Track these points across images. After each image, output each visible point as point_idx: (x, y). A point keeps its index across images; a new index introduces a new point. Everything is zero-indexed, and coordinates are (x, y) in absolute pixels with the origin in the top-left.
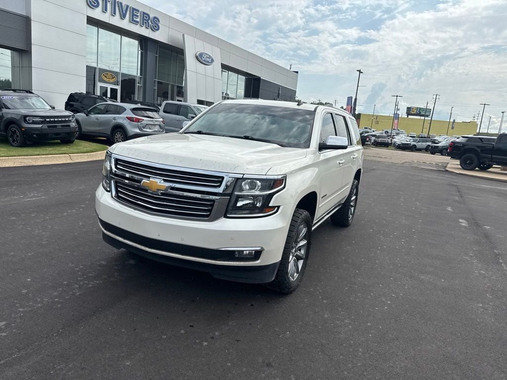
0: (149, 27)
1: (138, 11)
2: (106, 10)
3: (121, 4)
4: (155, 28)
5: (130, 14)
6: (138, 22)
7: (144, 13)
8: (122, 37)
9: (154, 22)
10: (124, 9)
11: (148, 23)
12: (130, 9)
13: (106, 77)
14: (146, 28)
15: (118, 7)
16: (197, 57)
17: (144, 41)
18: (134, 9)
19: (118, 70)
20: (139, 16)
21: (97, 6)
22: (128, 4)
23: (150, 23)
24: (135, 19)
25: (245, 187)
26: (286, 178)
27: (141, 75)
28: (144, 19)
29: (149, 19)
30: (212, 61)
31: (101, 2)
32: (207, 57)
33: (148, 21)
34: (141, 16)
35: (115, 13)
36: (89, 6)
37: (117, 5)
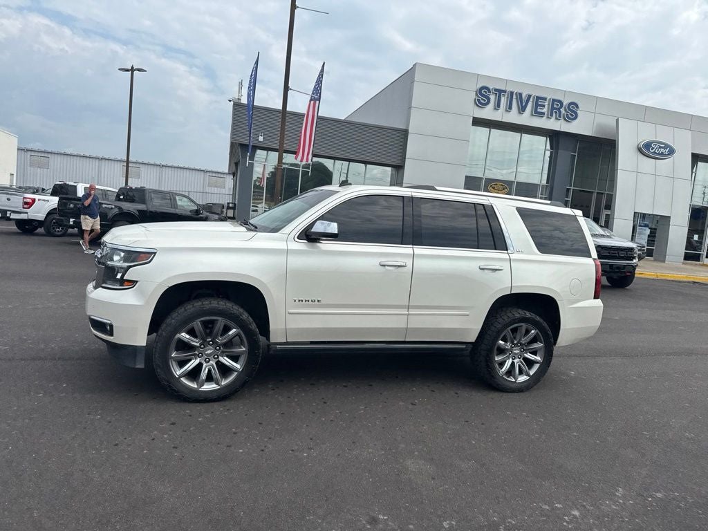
0: (560, 116)
1: (545, 99)
2: (499, 106)
3: (520, 95)
4: (571, 117)
5: (532, 104)
6: (543, 114)
7: (554, 101)
8: (523, 135)
9: (570, 110)
10: (525, 99)
11: (560, 112)
12: (533, 99)
13: (494, 188)
14: (556, 119)
15: (517, 99)
16: (640, 150)
17: (555, 137)
18: (538, 98)
19: (512, 179)
20: (546, 106)
21: (488, 103)
22: (530, 93)
23: (563, 112)
24: (539, 110)
25: (116, 258)
26: (155, 253)
27: (547, 182)
28: (553, 108)
29: (561, 107)
30: (672, 151)
31: (492, 97)
32: (660, 147)
33: (559, 109)
34: (549, 105)
35: (510, 108)
36: (477, 105)
37: (514, 97)
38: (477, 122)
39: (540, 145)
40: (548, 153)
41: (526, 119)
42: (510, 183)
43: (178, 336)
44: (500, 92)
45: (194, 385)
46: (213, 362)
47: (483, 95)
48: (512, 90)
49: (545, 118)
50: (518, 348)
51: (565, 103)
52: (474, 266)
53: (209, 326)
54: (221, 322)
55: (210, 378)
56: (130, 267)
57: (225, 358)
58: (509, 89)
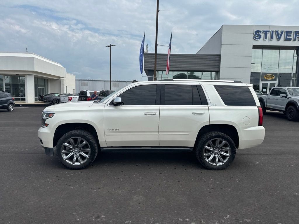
1: (291, 32)
2: (266, 38)
3: (277, 32)
5: (284, 36)
6: (291, 39)
7: (296, 32)
8: (281, 50)
10: (280, 34)
12: (285, 33)
13: (267, 77)
14: (298, 41)
15: (276, 34)
17: (298, 50)
18: (287, 32)
19: (276, 72)
20: (292, 35)
21: (260, 38)
22: (283, 30)
24: (288, 38)
26: (54, 113)
27: (296, 72)
28: (296, 35)
31: (262, 35)
34: (294, 34)
35: (272, 38)
36: (254, 39)
37: (274, 33)
38: (255, 47)
39: (291, 54)
40: (296, 58)
41: (282, 42)
42: (275, 74)
43: (64, 144)
44: (266, 32)
45: (71, 163)
46: (78, 154)
47: (257, 35)
48: (272, 30)
49: (292, 41)
50: (217, 150)
52: (190, 113)
53: (76, 140)
54: (79, 139)
55: (77, 160)
56: (47, 119)
57: (83, 153)
58: (271, 30)
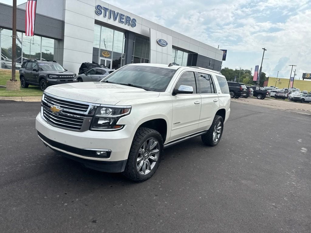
0: (130, 24)
1: (124, 15)
2: (106, 16)
3: (114, 12)
4: (134, 25)
5: (119, 18)
6: (123, 22)
7: (127, 17)
8: (115, 31)
9: (133, 22)
10: (116, 14)
11: (130, 22)
12: (119, 15)
13: (104, 54)
14: (128, 25)
15: (113, 14)
16: (157, 42)
17: (127, 33)
18: (121, 15)
19: (111, 50)
20: (124, 19)
21: (101, 14)
22: (118, 12)
23: (131, 23)
24: (122, 20)
25: (102, 112)
26: (131, 108)
27: (125, 53)
28: (127, 20)
29: (130, 20)
30: (167, 44)
31: (103, 11)
32: (164, 42)
33: (129, 21)
34: (125, 18)
35: (110, 17)
37: (112, 12)
38: (97, 22)
40: (124, 40)
41: (116, 24)
42: (110, 52)
44: (106, 9)
45: (143, 173)
46: (147, 160)
47: (99, 10)
48: (111, 9)
51: (132, 18)
52: (213, 100)
55: (147, 167)
56: (120, 117)
57: (151, 156)
